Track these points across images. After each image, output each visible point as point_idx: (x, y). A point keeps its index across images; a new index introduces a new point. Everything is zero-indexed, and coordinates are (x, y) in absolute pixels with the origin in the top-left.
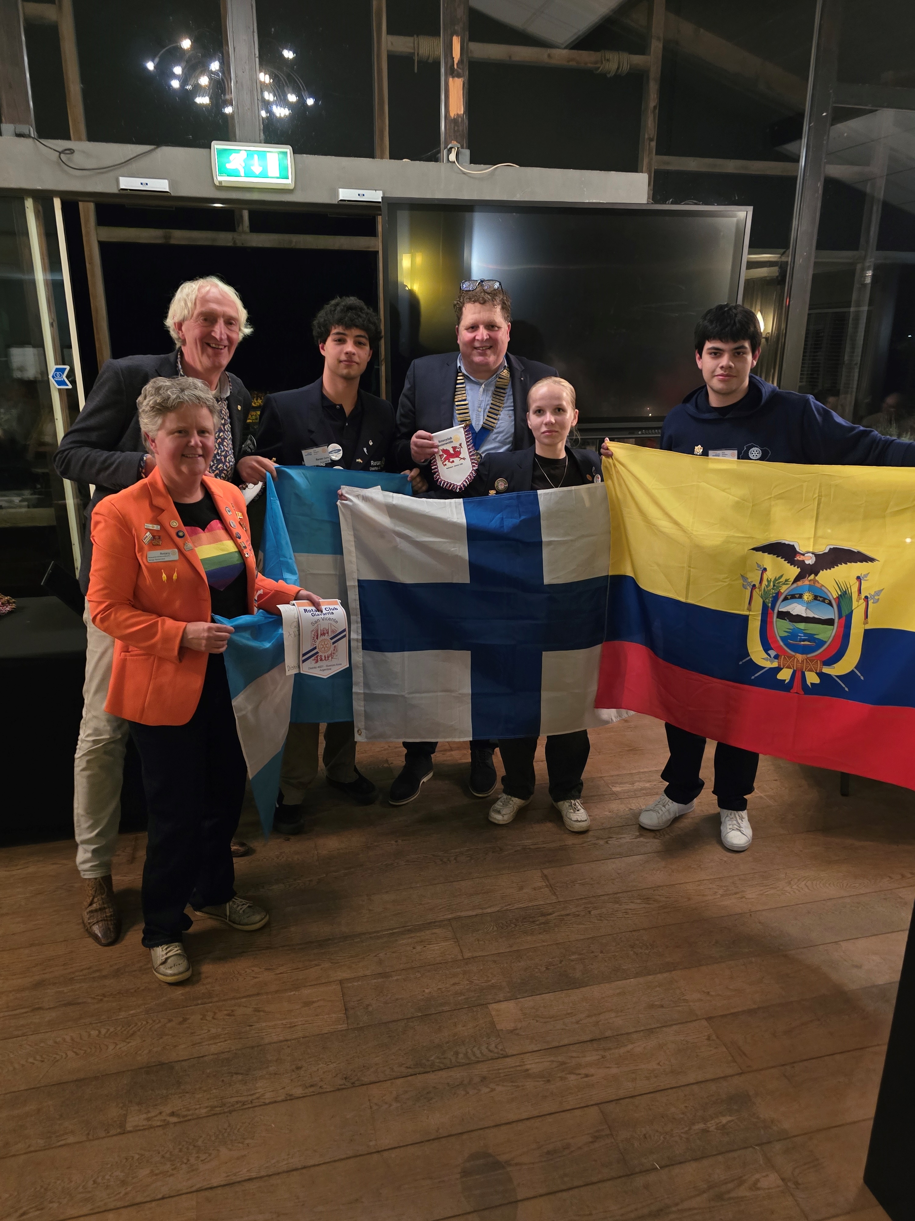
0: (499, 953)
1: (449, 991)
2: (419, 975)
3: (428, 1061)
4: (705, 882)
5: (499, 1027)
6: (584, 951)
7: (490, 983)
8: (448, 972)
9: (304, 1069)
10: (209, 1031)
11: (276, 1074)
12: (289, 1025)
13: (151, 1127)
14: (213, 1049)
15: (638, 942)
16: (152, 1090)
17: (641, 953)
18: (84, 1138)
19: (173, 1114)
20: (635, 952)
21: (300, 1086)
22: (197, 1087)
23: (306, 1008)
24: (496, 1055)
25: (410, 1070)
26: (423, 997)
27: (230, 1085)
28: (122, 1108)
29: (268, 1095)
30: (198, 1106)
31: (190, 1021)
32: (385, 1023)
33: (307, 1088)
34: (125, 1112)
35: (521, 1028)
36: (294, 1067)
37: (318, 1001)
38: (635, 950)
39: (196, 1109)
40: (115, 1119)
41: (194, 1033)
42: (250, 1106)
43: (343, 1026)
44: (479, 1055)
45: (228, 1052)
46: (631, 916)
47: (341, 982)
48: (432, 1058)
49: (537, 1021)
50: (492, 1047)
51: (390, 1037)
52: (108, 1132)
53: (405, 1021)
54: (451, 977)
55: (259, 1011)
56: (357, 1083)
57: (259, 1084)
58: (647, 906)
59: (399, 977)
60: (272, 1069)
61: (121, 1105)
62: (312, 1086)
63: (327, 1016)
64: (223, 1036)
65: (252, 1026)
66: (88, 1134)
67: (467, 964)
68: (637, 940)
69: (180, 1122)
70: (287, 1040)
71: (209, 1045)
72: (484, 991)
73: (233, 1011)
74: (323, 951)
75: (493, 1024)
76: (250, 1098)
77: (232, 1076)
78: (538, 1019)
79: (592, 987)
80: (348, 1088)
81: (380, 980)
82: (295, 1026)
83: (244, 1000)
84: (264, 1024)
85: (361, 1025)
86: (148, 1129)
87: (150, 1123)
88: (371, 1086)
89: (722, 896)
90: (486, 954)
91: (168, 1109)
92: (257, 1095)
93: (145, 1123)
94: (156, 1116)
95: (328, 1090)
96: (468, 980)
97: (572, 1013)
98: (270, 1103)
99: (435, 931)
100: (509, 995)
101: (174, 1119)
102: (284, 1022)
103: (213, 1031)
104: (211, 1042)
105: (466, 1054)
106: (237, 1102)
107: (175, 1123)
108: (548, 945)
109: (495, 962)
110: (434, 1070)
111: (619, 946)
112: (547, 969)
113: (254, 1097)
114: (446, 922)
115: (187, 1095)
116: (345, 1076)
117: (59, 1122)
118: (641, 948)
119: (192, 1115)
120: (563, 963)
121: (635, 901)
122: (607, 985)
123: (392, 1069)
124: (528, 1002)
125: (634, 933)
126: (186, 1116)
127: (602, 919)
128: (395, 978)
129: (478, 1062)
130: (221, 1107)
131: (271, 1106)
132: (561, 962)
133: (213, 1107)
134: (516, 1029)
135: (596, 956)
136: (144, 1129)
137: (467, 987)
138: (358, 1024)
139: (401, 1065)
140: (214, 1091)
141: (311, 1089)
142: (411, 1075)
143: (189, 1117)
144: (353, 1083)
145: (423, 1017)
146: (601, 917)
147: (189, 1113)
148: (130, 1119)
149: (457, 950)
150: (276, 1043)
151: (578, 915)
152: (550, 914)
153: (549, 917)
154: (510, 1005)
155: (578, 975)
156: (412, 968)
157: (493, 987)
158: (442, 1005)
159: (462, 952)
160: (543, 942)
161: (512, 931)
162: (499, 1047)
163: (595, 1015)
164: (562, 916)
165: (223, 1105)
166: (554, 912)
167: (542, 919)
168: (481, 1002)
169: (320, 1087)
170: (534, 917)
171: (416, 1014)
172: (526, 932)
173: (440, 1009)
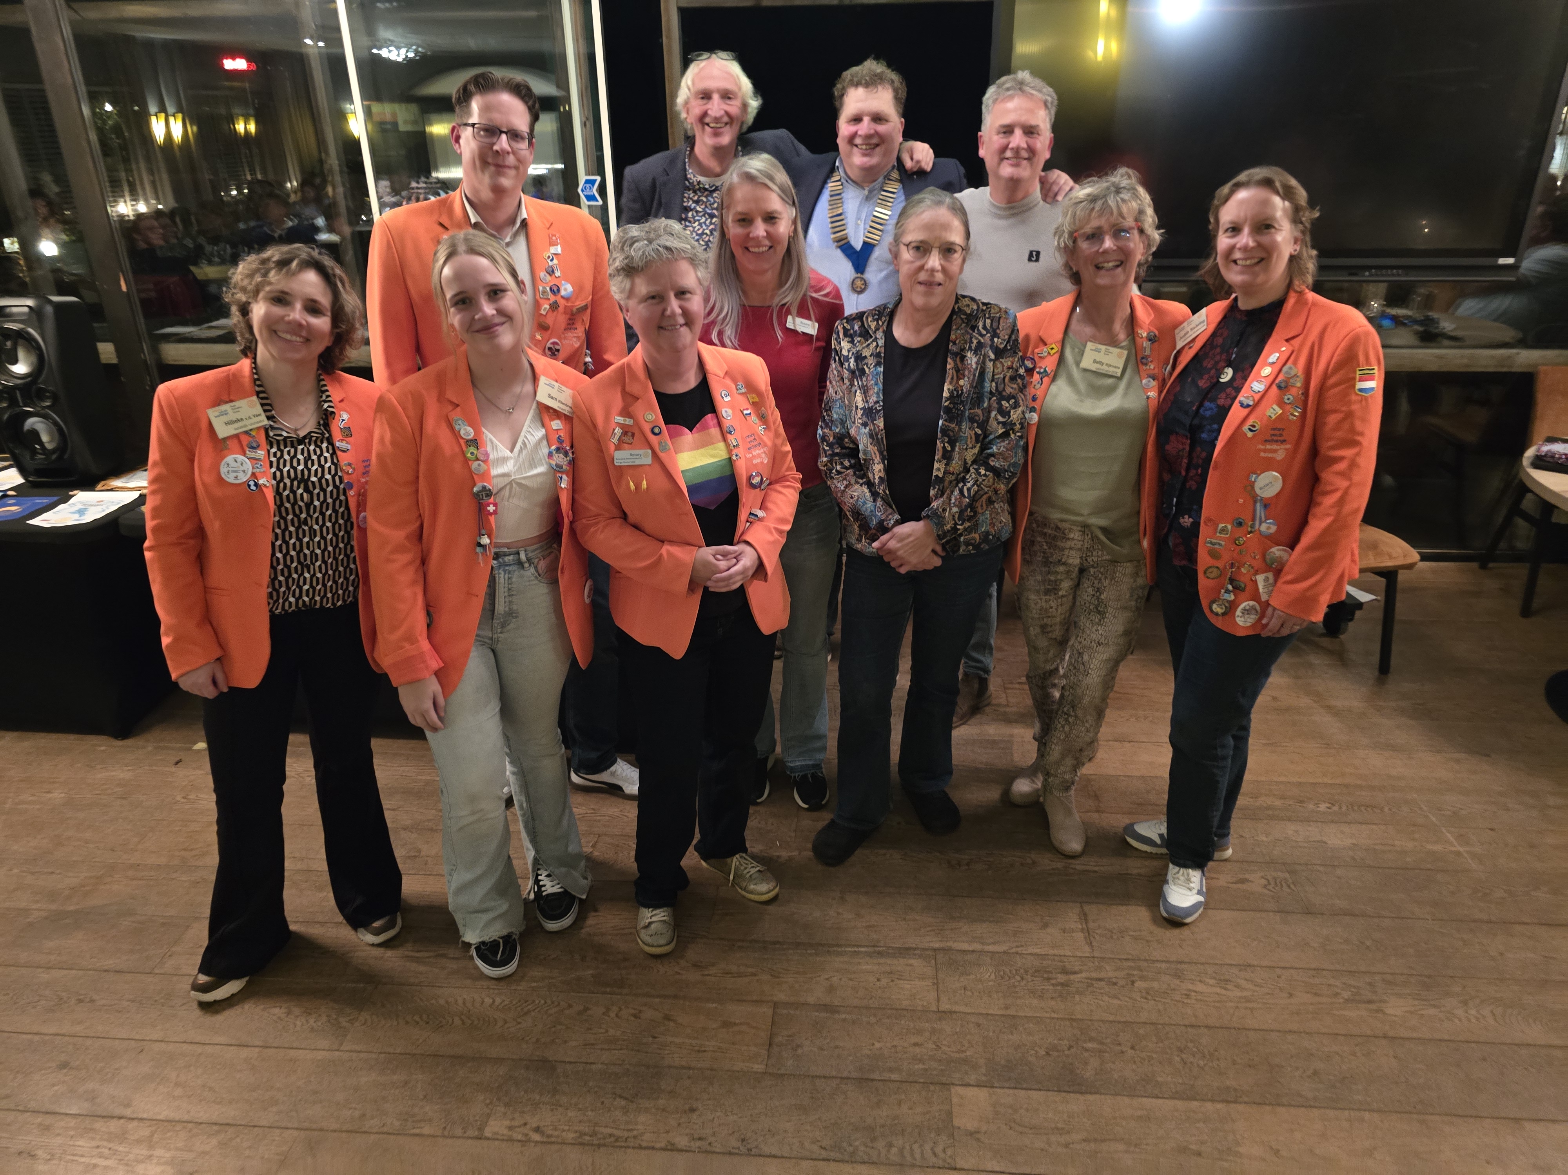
0: (987, 1014)
1: (905, 1053)
2: (873, 1020)
3: (851, 1145)
4: (1325, 973)
5: (956, 1122)
6: (1108, 1040)
7: (963, 1055)
8: (912, 1025)
9: (697, 1113)
10: (607, 1031)
11: (664, 1110)
12: (697, 1048)
13: (510, 1140)
14: (605, 1056)
15: (1192, 1045)
16: (526, 1092)
17: (1191, 1063)
18: (440, 1133)
19: (537, 1130)
20: (1182, 1059)
21: (687, 1135)
22: (573, 1101)
23: (724, 1030)
24: (940, 1162)
25: (823, 1152)
26: (869, 1053)
27: (609, 1110)
28: (488, 1105)
29: (647, 1137)
30: (566, 1128)
31: (589, 1012)
32: (813, 1077)
33: (693, 1139)
34: (488, 1111)
35: (985, 1133)
36: (687, 1107)
37: (741, 1024)
38: (1184, 1056)
39: (564, 1131)
40: (477, 1118)
41: (591, 1029)
42: (623, 1144)
43: (760, 1066)
44: (918, 1155)
45: (620, 1065)
46: (1193, 1001)
47: (776, 1005)
48: (857, 1143)
49: (1011, 1128)
50: (939, 1149)
51: (812, 1097)
52: (465, 1132)
53: (838, 1081)
54: (914, 1034)
55: (669, 1020)
56: (754, 1151)
57: (642, 1118)
58: (1223, 992)
59: (848, 1017)
60: (661, 1102)
61: (488, 1101)
62: (700, 1139)
63: (746, 1048)
64: (620, 1043)
65: (655, 1037)
66: (445, 1128)
67: (940, 1019)
68: (1191, 1041)
69: (542, 1142)
70: (689, 1068)
71: (602, 1049)
72: (952, 1064)
73: (640, 1011)
74: (766, 957)
75: (950, 1114)
76: (626, 1134)
77: (615, 1099)
78: (1013, 1125)
79: (1103, 1096)
80: (742, 1155)
81: (824, 1015)
82: (705, 1051)
83: (657, 1000)
84: (670, 1039)
85: (782, 1071)
86: (507, 1140)
87: (510, 1133)
88: (770, 1160)
89: (1347, 1001)
90: (969, 1011)
91: (534, 1122)
92: (635, 1133)
93: (505, 1132)
94: (519, 1127)
95: (717, 1150)
96: (934, 1043)
97: (1062, 1129)
98: (646, 1148)
99: (912, 961)
100: (984, 1078)
101: (536, 1137)
102: (694, 1042)
103: (612, 1032)
104: (606, 1047)
105: (901, 1151)
106: (610, 1135)
107: (537, 1142)
108: (1058, 1019)
109: (979, 1025)
110: (854, 1160)
111: (1160, 1045)
112: (1048, 1054)
113: (631, 1134)
114: (930, 953)
115: (560, 1109)
116: (742, 1137)
117: (421, 1104)
118: (1194, 1056)
119: (558, 1137)
120: (1073, 1050)
121: (1207, 980)
122: (1127, 1100)
123: (802, 1144)
124: (1007, 1096)
125: (1190, 1030)
126: (549, 1136)
127: (1149, 997)
128: (843, 1016)
129: (913, 1166)
130: (590, 1136)
131: (647, 1152)
132: (1070, 1048)
133: (583, 1134)
134: (979, 1132)
135: (1123, 1052)
136: (503, 1140)
137: (930, 1053)
138: (779, 1069)
139: (813, 1143)
140: (590, 1113)
141: (698, 1144)
142: (824, 1160)
143: (553, 1139)
144: (750, 1150)
145: (863, 1082)
146: (1147, 994)
147: (556, 1133)
148: (491, 1122)
149: (933, 995)
150: (677, 1068)
151: (1115, 984)
152: (1075, 973)
153: (1072, 977)
154: (981, 1095)
155: (1089, 1074)
156: (867, 1008)
157: (965, 1061)
158: (891, 1070)
159: (938, 1000)
160: (1054, 1012)
161: (1015, 986)
162: (949, 1152)
163: (1095, 1140)
164: (1092, 979)
165: (594, 1134)
166: (1081, 971)
167: (1062, 978)
168: (944, 1080)
169: (710, 1144)
170: (1051, 972)
171: (854, 1075)
172: (1033, 992)
173: (887, 1075)
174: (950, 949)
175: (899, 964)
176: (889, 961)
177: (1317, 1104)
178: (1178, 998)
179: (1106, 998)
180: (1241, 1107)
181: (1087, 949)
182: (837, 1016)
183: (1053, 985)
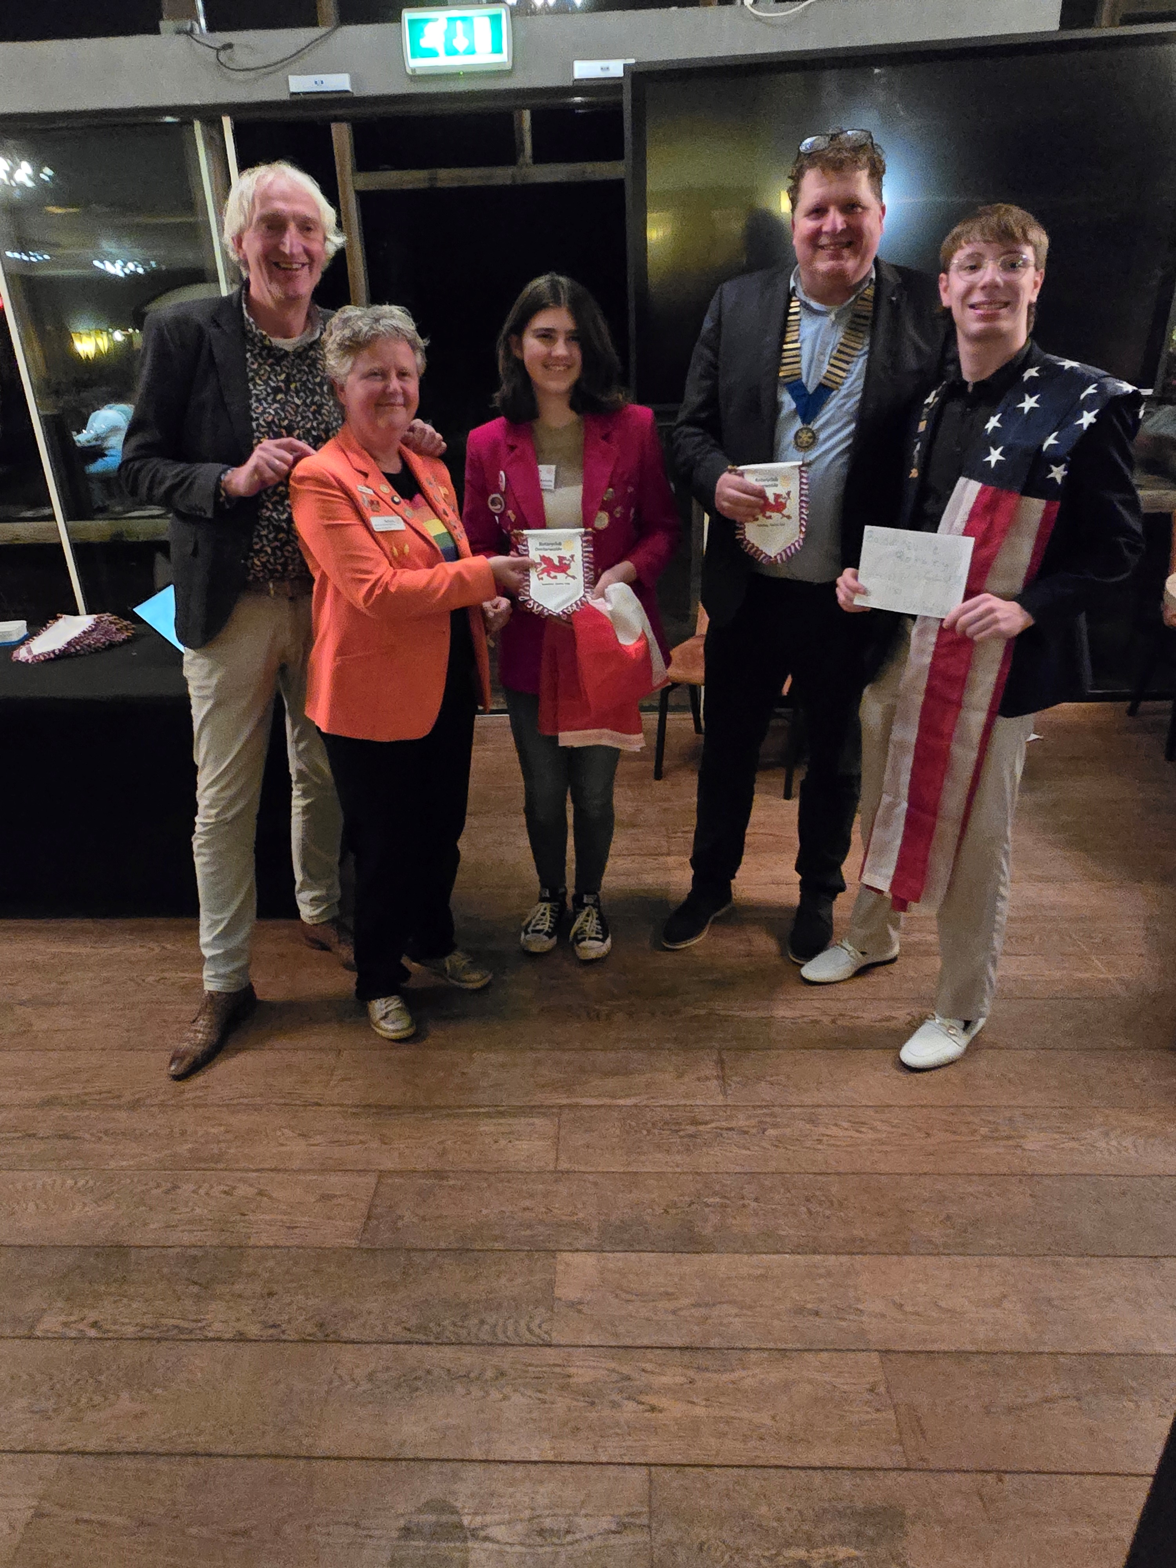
0: (607, 1172)
1: (513, 1218)
2: (484, 1184)
3: (439, 1325)
4: (965, 1110)
5: (558, 1292)
6: (732, 1194)
7: (575, 1218)
8: (524, 1188)
9: (276, 1297)
10: (193, 1210)
11: (238, 1296)
12: (288, 1225)
13: (63, 1338)
14: (186, 1239)
15: (820, 1194)
16: (91, 1283)
17: (818, 1213)
19: (95, 1325)
20: (808, 1210)
21: (260, 1322)
22: (141, 1291)
23: (321, 1203)
24: (534, 1339)
25: (407, 1334)
26: (475, 1221)
27: (179, 1299)
28: (46, 1300)
29: (215, 1327)
30: (128, 1321)
31: (179, 1191)
32: (409, 1250)
33: (267, 1327)
34: (45, 1307)
35: (588, 1303)
36: (266, 1291)
37: (341, 1196)
38: (810, 1206)
39: (124, 1324)
40: (31, 1314)
41: (175, 1209)
42: (187, 1337)
43: (355, 1242)
44: (511, 1333)
45: (201, 1247)
46: (825, 1147)
47: (381, 1174)
48: (446, 1323)
49: (616, 1296)
50: (535, 1324)
51: (405, 1273)
52: (14, 1332)
53: (436, 1253)
54: (525, 1197)
55: (264, 1195)
56: (331, 1337)
57: (213, 1306)
58: (856, 1135)
59: (457, 1182)
60: (238, 1287)
61: (47, 1295)
62: (274, 1326)
63: (342, 1222)
64: (205, 1223)
65: (244, 1215)
67: (556, 1181)
68: (820, 1190)
69: (98, 1339)
70: (277, 1247)
71: (183, 1231)
72: (562, 1229)
73: (233, 1188)
74: (379, 1122)
75: (552, 1283)
76: (192, 1325)
77: (188, 1285)
78: (618, 1292)
79: (720, 1256)
80: (317, 1342)
81: (429, 1182)
82: (295, 1227)
83: (253, 1174)
84: (261, 1216)
85: (377, 1245)
86: (58, 1339)
87: (64, 1330)
88: (348, 1346)
89: (985, 1138)
90: (588, 1170)
91: (92, 1316)
92: (204, 1323)
93: (59, 1329)
94: (76, 1322)
95: (290, 1338)
96: (546, 1206)
97: (672, 1294)
98: (212, 1339)
99: (534, 1119)
100: (594, 1242)
101: (92, 1333)
102: (285, 1217)
103: (198, 1211)
104: (188, 1228)
105: (494, 1327)
106: (175, 1327)
107: (91, 1339)
108: (682, 1173)
109: (595, 1184)
110: (439, 1341)
111: (787, 1196)
112: (666, 1212)
113: (198, 1324)
114: (555, 1110)
115: (125, 1300)
116: (321, 1321)
118: (822, 1206)
119: (116, 1331)
120: (694, 1207)
121: (843, 1124)
122: (745, 1258)
123: (385, 1326)
124: (616, 1260)
125: (819, 1178)
126: (109, 1331)
127: (780, 1145)
128: (451, 1182)
129: (505, 1345)
130: (152, 1329)
131: (212, 1343)
132: (692, 1203)
133: (144, 1327)
134: (580, 1303)
135: (745, 1206)
136: (54, 1338)
137: (540, 1218)
138: (373, 1243)
139: (398, 1324)
140: (157, 1303)
141: (271, 1331)
142: (406, 1343)
143: (111, 1335)
144: (327, 1336)
145: (461, 1252)
146: (778, 1142)
147: (114, 1328)
148: (46, 1319)
149: (552, 1155)
150: (262, 1247)
151: (746, 1133)
152: (706, 1123)
153: (701, 1128)
154: (589, 1260)
155: (708, 1231)
156: (478, 1172)
157: (577, 1225)
158: (496, 1239)
159: (557, 1159)
160: (678, 1166)
161: (641, 1141)
162: (545, 1327)
163: (707, 1305)
164: (722, 1129)
165: (156, 1326)
166: (712, 1121)
167: (691, 1129)
168: (551, 1246)
169: (283, 1332)
170: (680, 1124)
171: (455, 1245)
172: (658, 1146)
173: (490, 1245)
174: (576, 1106)
175: (520, 1123)
176: (511, 1121)
177: (946, 1251)
178: (808, 1144)
179: (735, 1150)
180: (866, 1259)
181: (721, 1097)
182: (445, 1183)
183: (681, 1137)
